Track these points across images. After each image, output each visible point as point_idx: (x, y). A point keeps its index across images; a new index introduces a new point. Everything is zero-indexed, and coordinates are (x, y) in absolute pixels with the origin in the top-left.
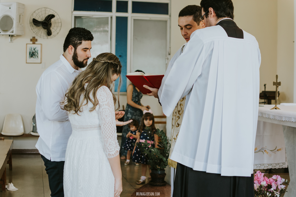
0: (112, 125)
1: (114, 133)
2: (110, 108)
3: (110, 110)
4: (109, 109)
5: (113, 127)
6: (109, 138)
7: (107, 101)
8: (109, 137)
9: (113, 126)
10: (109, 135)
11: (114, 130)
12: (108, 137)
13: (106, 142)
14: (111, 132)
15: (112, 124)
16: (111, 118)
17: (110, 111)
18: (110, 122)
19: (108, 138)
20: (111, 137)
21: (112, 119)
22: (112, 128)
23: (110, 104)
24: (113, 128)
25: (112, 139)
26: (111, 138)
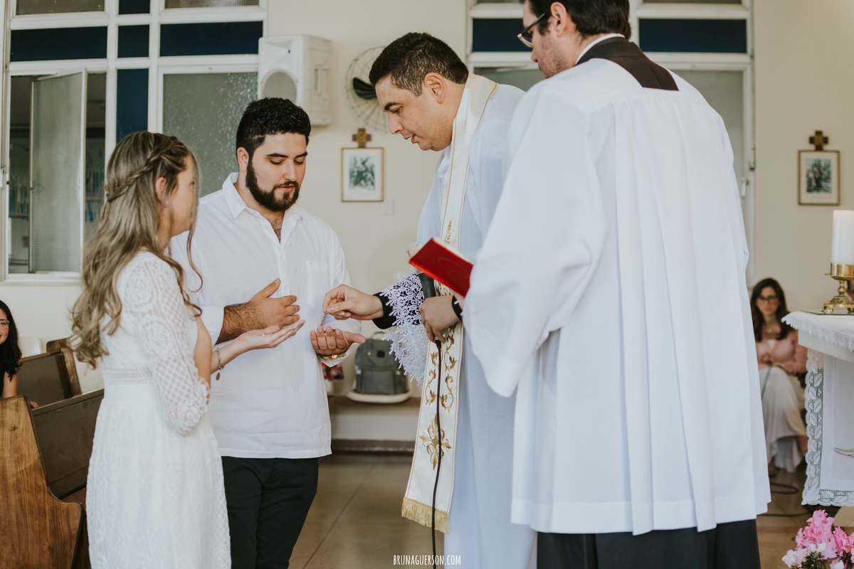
0: (182, 362)
1: (192, 383)
2: (165, 319)
3: (164, 325)
4: (160, 323)
5: (187, 369)
6: (180, 403)
7: (151, 300)
8: (179, 399)
9: (185, 366)
10: (177, 394)
11: (189, 376)
12: (175, 400)
13: (173, 414)
14: (182, 383)
15: (181, 360)
16: (174, 347)
17: (166, 328)
18: (173, 358)
19: (176, 404)
20: (183, 398)
21: (176, 346)
22: (183, 373)
23: (163, 310)
24: (187, 372)
25: (189, 402)
26: (184, 401)
